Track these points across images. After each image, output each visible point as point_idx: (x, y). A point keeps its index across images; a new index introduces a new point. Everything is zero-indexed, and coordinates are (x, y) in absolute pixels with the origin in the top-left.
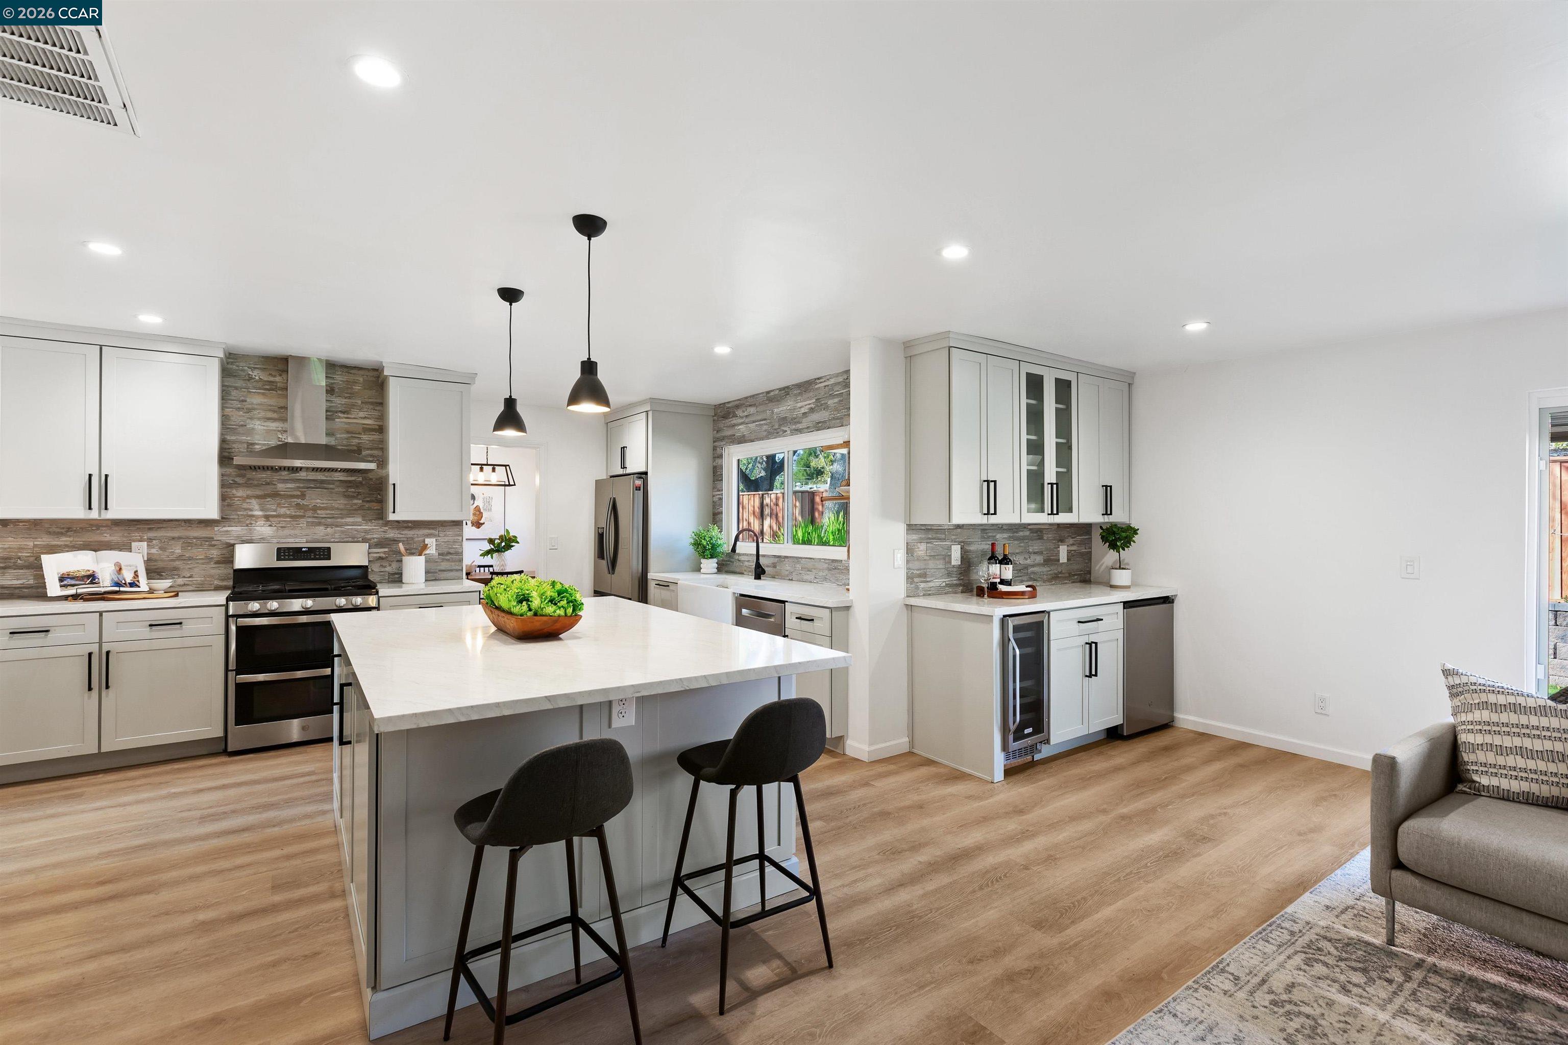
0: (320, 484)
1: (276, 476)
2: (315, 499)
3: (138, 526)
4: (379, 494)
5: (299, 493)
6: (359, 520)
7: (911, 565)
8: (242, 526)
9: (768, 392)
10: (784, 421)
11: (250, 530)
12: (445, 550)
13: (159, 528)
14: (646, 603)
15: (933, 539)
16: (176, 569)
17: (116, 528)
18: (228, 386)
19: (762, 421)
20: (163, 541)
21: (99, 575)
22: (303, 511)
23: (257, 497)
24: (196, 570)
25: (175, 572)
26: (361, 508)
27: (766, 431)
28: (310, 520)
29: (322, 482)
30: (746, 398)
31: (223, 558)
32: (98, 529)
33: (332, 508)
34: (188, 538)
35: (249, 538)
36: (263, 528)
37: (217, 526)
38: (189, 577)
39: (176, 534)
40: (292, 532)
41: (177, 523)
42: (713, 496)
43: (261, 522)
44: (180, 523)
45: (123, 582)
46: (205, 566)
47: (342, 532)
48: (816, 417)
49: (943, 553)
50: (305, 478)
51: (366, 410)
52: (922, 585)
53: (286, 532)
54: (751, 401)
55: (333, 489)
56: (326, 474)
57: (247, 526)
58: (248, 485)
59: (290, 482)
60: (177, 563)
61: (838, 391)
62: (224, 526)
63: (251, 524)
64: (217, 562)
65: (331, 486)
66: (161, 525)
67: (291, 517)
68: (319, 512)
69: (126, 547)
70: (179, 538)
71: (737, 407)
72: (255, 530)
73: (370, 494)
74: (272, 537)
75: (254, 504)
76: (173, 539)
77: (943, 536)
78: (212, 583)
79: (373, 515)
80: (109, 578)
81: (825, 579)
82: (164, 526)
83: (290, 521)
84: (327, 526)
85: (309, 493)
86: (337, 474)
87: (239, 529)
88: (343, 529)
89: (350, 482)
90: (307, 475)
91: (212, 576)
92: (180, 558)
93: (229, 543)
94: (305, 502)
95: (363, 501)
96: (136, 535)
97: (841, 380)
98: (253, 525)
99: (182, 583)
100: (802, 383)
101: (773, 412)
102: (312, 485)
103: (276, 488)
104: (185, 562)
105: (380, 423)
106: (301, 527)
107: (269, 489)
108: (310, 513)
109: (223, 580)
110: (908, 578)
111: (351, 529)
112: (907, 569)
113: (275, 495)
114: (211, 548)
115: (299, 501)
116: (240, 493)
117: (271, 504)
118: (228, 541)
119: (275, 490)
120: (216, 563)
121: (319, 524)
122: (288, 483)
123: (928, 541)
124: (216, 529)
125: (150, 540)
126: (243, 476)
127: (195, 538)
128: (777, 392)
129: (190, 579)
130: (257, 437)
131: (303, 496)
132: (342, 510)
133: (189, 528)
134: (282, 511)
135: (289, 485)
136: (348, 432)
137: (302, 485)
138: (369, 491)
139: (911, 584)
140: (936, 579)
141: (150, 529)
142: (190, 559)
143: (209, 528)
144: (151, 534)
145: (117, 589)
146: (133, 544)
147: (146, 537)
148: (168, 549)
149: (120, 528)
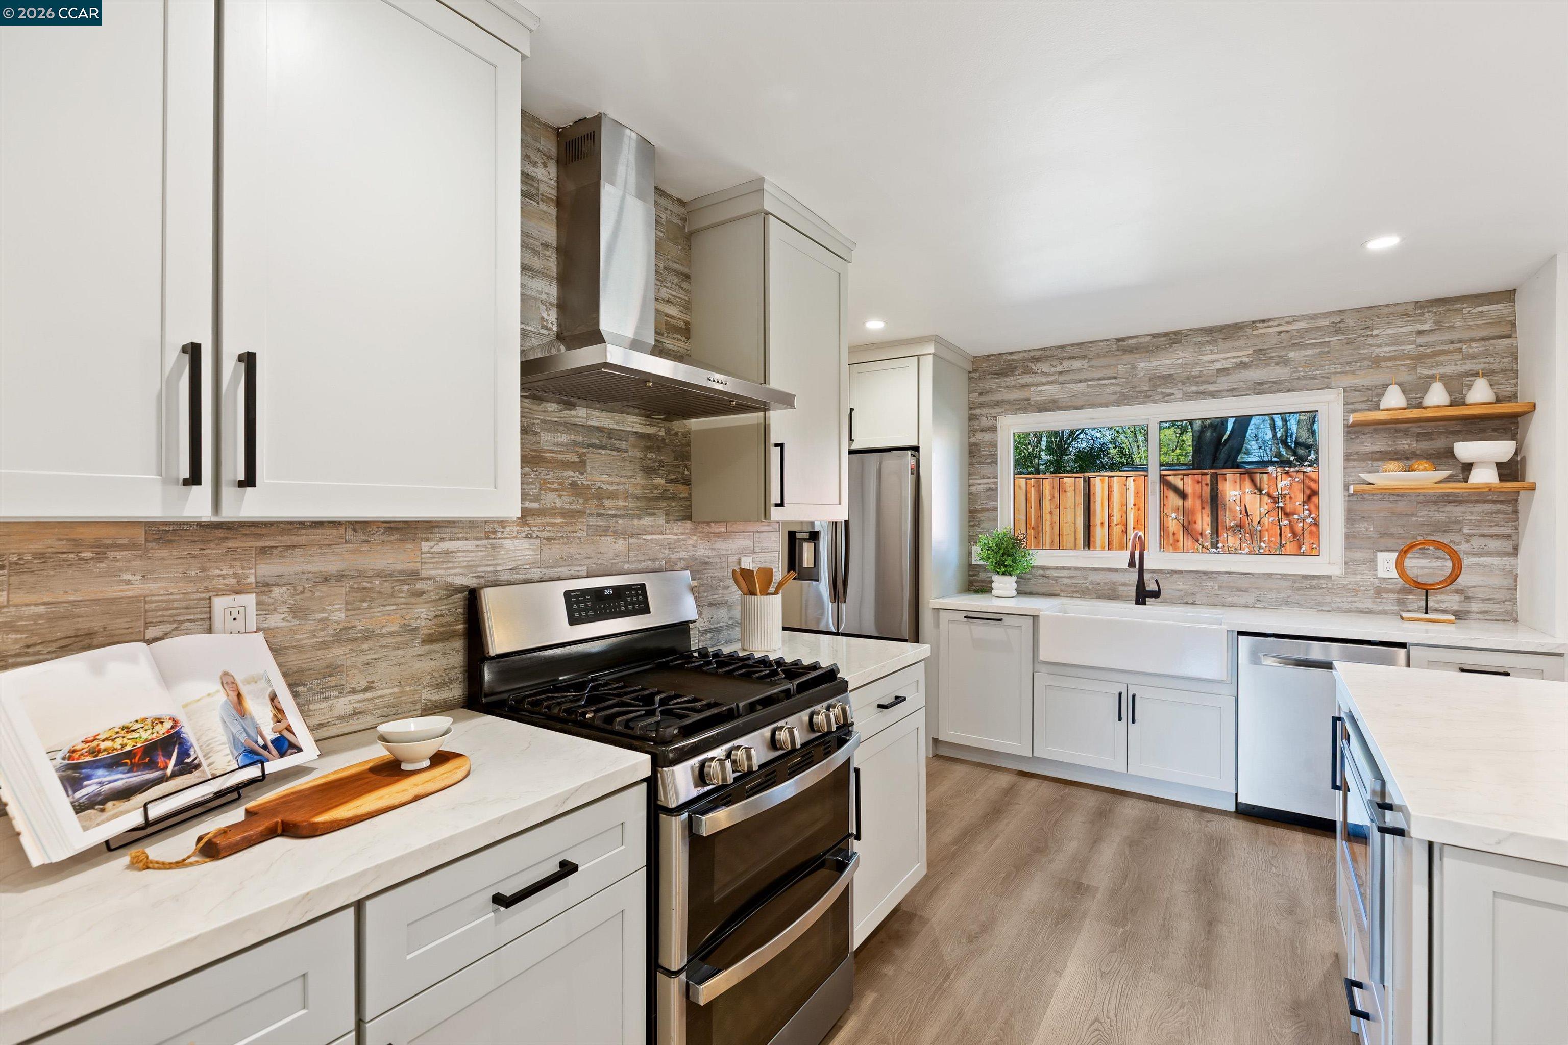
0: (608, 439)
3: (230, 544)
4: (686, 467)
5: (576, 458)
6: (661, 521)
8: (477, 539)
9: (1119, 340)
10: (1168, 378)
11: (494, 547)
13: (288, 547)
14: (918, 642)
16: (333, 670)
17: (164, 553)
19: (1102, 379)
20: (300, 589)
21: (190, 730)
22: (581, 500)
24: (382, 666)
25: (332, 681)
26: (663, 496)
27: (1114, 393)
28: (593, 521)
29: (610, 433)
30: (1062, 347)
31: (439, 626)
32: (100, 556)
33: (625, 495)
34: (361, 574)
35: (491, 569)
36: (515, 542)
37: (427, 540)
38: (366, 690)
39: (331, 563)
40: (566, 550)
41: (335, 532)
42: (970, 486)
43: (513, 527)
44: (342, 531)
45: (261, 742)
46: (400, 652)
47: (639, 547)
48: (1255, 375)
50: (583, 422)
51: (669, 285)
53: (557, 550)
54: (1076, 351)
55: (626, 451)
57: (487, 538)
59: (561, 428)
60: (338, 652)
61: (1315, 339)
62: (442, 539)
63: (495, 532)
64: (430, 640)
65: (624, 445)
66: (294, 540)
67: (564, 514)
68: (607, 502)
69: (197, 617)
70: (341, 576)
71: (1037, 360)
72: (502, 546)
73: (677, 466)
74: (532, 565)
76: (326, 579)
78: (416, 697)
79: (679, 511)
80: (224, 739)
81: (1286, 602)
82: (302, 540)
83: (560, 525)
84: (617, 534)
85: (595, 459)
87: (470, 545)
88: (639, 541)
90: (587, 418)
91: (415, 679)
92: (343, 636)
93: (451, 584)
94: (583, 480)
95: (667, 481)
96: (223, 573)
97: (1328, 323)
98: (499, 535)
99: (349, 709)
100: (1216, 326)
101: (1134, 368)
102: (596, 441)
103: (538, 443)
104: (355, 646)
105: (687, 318)
106: (579, 538)
108: (592, 507)
109: (439, 686)
111: (651, 540)
113: (537, 460)
114: (413, 600)
115: (575, 475)
118: (450, 579)
119: (534, 447)
120: (424, 642)
121: (607, 531)
122: (557, 431)
124: (425, 546)
125: (264, 587)
127: (378, 575)
128: (1148, 338)
129: (369, 695)
131: (581, 465)
132: (638, 498)
133: (365, 548)
135: (562, 438)
137: (580, 439)
138: (676, 458)
141: (264, 551)
142: (368, 636)
143: (409, 546)
144: (268, 569)
145: (254, 772)
146: (220, 603)
147: (252, 579)
148: (313, 613)
149: (175, 553)
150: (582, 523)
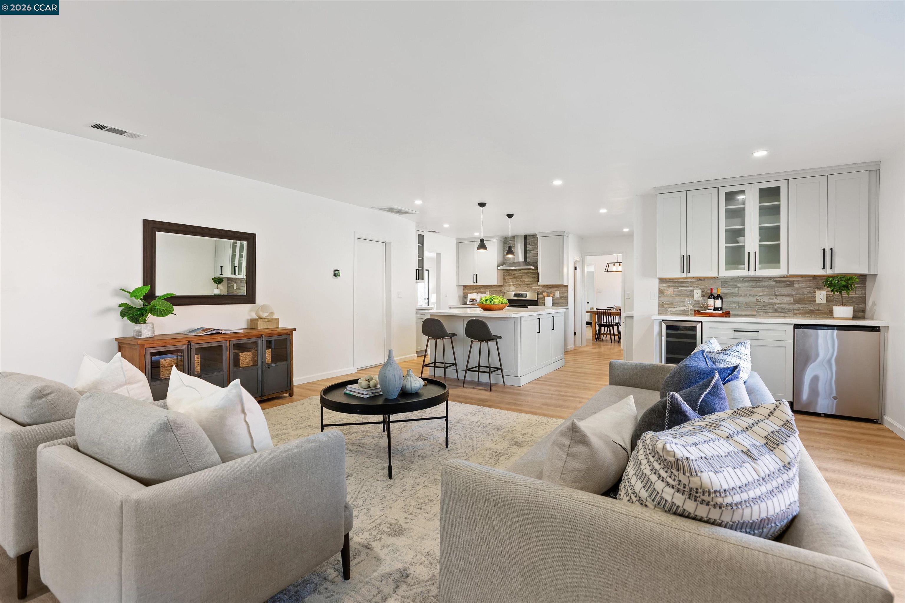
0: (526, 274)
1: (515, 272)
2: (525, 279)
4: (536, 276)
5: (521, 277)
6: (532, 285)
7: (661, 299)
12: (562, 296)
15: (679, 286)
17: (480, 288)
18: (505, 247)
21: (477, 299)
22: (520, 283)
23: (511, 279)
28: (524, 285)
29: (527, 273)
32: (476, 288)
33: (529, 281)
35: (509, 291)
36: (512, 288)
37: (502, 287)
40: (519, 289)
43: (512, 286)
47: (528, 289)
49: (687, 294)
50: (522, 272)
52: (670, 309)
56: (528, 271)
58: (509, 275)
65: (529, 274)
66: (491, 287)
68: (526, 283)
69: (484, 293)
72: (509, 288)
74: (515, 291)
75: (510, 280)
76: (494, 291)
77: (687, 285)
79: (535, 283)
84: (528, 287)
85: (523, 277)
86: (530, 270)
87: (505, 288)
88: (531, 288)
89: (534, 273)
93: (505, 292)
94: (522, 280)
95: (533, 279)
102: (524, 274)
106: (521, 288)
107: (514, 276)
108: (523, 283)
110: (660, 305)
111: (534, 288)
112: (659, 300)
113: (515, 278)
114: (501, 293)
116: (507, 277)
117: (514, 280)
121: (526, 286)
123: (675, 287)
125: (489, 291)
126: (508, 273)
127: (497, 290)
130: (511, 261)
132: (532, 282)
134: (517, 283)
135: (519, 275)
136: (533, 257)
137: (522, 275)
139: (662, 307)
140: (681, 306)
143: (500, 287)
144: (488, 289)
149: (484, 288)
150: (522, 286)
